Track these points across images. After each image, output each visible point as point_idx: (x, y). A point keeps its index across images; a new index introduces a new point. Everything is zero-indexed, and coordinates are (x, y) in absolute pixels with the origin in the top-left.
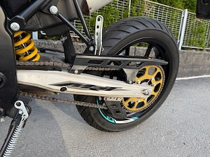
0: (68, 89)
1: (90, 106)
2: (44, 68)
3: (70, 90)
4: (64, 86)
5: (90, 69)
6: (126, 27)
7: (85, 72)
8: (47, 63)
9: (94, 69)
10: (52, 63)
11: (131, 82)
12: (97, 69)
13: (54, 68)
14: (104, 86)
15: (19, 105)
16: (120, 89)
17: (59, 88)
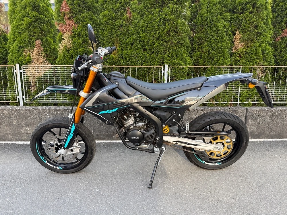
0: (178, 143)
1: (188, 151)
2: (171, 136)
3: (179, 144)
4: (177, 142)
5: (187, 136)
6: (204, 119)
7: (185, 137)
8: (171, 134)
9: (189, 136)
10: (173, 134)
11: (207, 143)
12: (190, 136)
13: (174, 136)
14: (193, 143)
15: (163, 147)
16: (201, 146)
17: (175, 143)
